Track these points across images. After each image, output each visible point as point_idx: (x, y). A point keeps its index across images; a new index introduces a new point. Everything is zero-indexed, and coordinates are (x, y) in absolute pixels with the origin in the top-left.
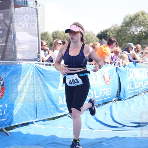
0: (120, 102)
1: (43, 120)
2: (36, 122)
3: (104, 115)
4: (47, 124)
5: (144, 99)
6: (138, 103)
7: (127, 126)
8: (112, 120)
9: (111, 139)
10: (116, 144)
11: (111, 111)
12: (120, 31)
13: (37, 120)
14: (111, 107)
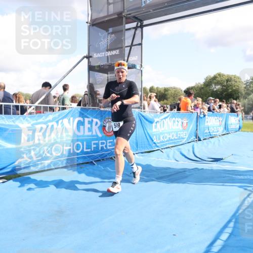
0: (200, 142)
1: (142, 153)
2: (137, 153)
3: (187, 151)
4: (144, 156)
5: (219, 140)
6: (214, 143)
7: (205, 161)
8: (193, 155)
9: (192, 169)
10: (196, 173)
11: (193, 148)
12: (203, 88)
13: (137, 152)
14: (193, 146)
